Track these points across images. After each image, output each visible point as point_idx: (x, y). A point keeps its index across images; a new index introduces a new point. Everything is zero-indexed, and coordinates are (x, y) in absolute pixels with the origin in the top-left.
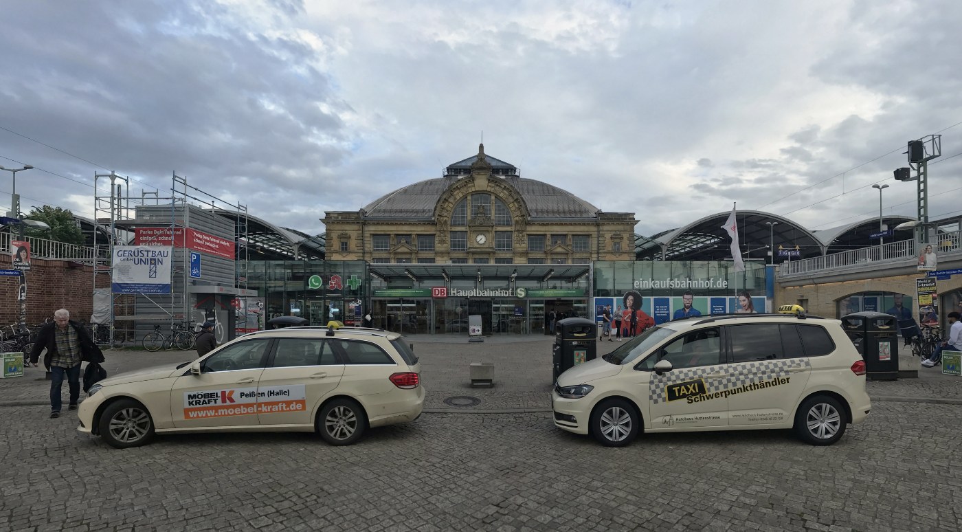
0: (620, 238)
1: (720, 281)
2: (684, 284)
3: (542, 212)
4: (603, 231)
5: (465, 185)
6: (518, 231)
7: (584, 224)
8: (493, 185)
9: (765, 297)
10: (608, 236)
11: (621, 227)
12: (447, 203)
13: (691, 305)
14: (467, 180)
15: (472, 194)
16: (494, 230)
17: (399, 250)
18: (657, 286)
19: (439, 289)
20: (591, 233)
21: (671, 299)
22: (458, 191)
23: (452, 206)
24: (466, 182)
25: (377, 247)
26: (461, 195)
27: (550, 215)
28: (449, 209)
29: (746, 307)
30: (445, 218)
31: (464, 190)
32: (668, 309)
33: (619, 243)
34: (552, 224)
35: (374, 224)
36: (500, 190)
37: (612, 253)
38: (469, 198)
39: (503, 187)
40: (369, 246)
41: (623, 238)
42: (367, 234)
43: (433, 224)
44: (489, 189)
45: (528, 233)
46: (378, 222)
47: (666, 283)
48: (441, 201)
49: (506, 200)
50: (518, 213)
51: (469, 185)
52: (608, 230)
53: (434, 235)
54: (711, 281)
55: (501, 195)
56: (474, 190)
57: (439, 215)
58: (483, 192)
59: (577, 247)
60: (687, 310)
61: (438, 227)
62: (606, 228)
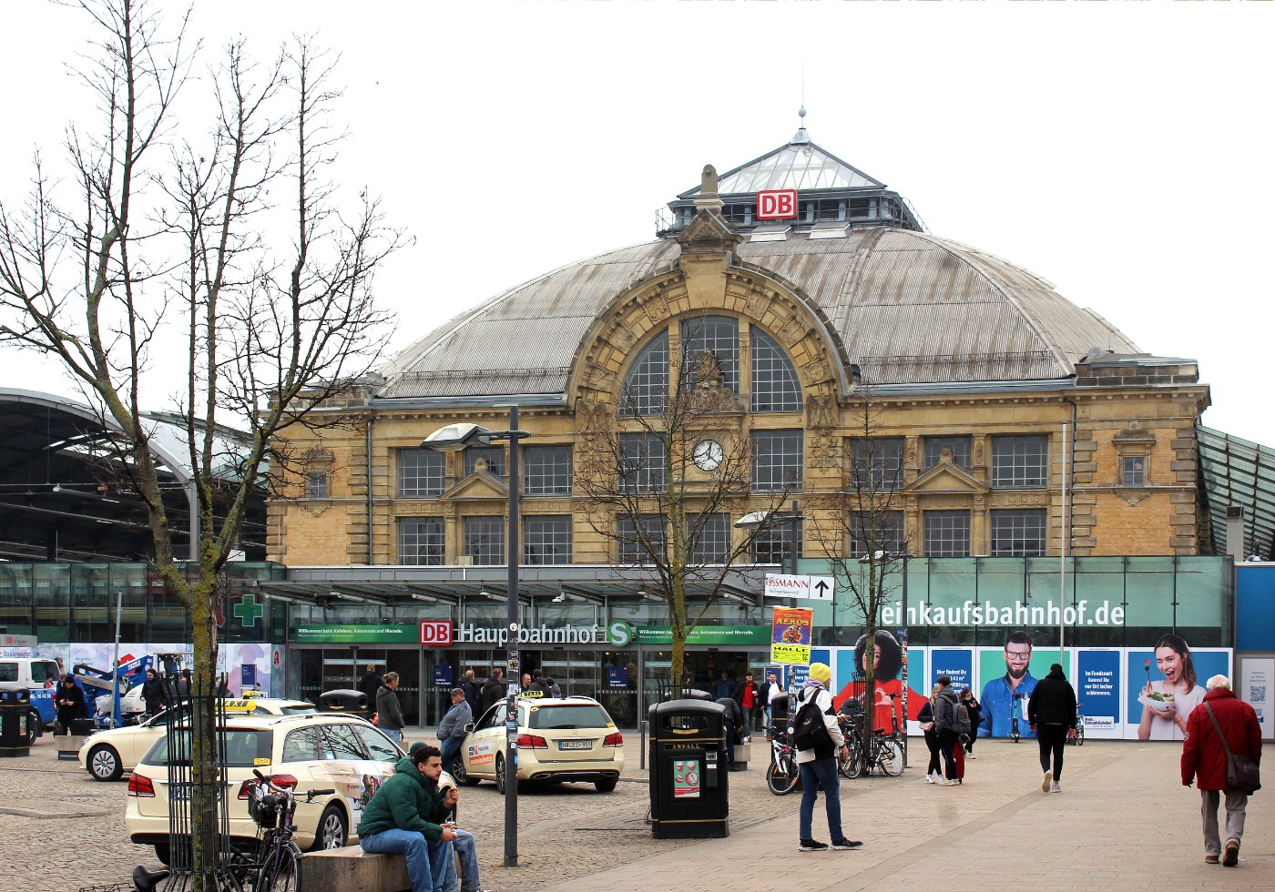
0: (1143, 445)
1: (1106, 609)
2: (1010, 615)
3: (902, 363)
4: (1087, 420)
5: (658, 295)
6: (817, 428)
7: (1024, 402)
8: (743, 291)
9: (1230, 651)
10: (1104, 436)
11: (1149, 409)
12: (606, 350)
13: (1026, 669)
14: (664, 279)
15: (684, 319)
16: (746, 427)
17: (469, 494)
18: (939, 620)
19: (435, 625)
20: (1046, 429)
21: (977, 652)
22: (638, 313)
23: (620, 357)
24: (661, 285)
25: (408, 486)
26: (649, 326)
27: (945, 372)
28: (612, 366)
29: (1177, 675)
30: (601, 397)
31: (657, 310)
32: (968, 679)
33: (1140, 460)
34: (921, 405)
35: (397, 419)
36: (765, 304)
37: (1115, 491)
38: (674, 330)
39: (770, 294)
40: (387, 481)
41: (1154, 444)
42: (380, 450)
43: (566, 412)
44: (729, 304)
45: (848, 433)
46: (410, 414)
47: (962, 613)
48: (589, 345)
49: (781, 334)
50: (818, 373)
51: (671, 294)
52: (1107, 419)
53: (570, 445)
54: (1081, 608)
55: (767, 319)
56: (684, 308)
57: (580, 388)
58: (715, 314)
59: (1006, 473)
60: (1016, 682)
61: (581, 421)
62: (1096, 411)
